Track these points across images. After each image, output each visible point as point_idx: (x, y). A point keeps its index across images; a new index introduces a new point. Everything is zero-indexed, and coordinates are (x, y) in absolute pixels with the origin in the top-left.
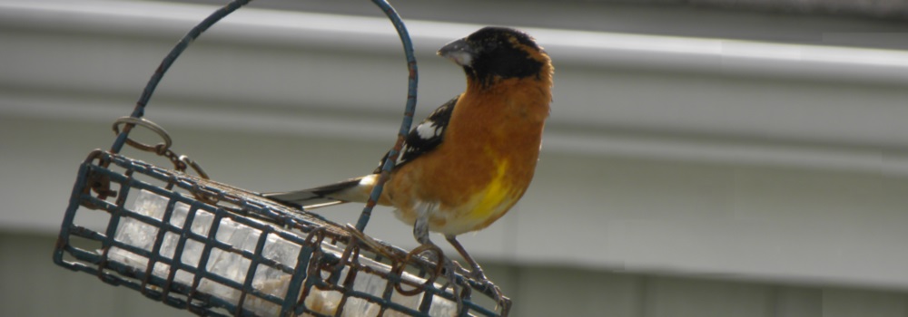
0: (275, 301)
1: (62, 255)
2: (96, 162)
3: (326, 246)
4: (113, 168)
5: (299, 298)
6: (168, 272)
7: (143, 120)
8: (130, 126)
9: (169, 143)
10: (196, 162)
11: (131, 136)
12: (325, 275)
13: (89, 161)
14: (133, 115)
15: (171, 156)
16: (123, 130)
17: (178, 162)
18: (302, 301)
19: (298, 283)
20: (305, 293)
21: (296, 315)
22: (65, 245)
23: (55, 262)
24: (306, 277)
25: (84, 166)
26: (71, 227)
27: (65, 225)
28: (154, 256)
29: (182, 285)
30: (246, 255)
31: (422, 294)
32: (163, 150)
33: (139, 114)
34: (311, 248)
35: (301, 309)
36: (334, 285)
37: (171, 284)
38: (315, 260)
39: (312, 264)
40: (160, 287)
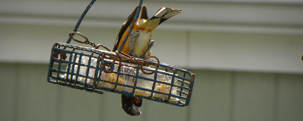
0: (92, 79)
2: (58, 46)
4: (67, 49)
6: (71, 77)
7: (78, 33)
8: (73, 34)
9: (87, 39)
11: (74, 37)
13: (54, 46)
14: (74, 31)
15: (92, 44)
16: (71, 35)
17: (95, 46)
18: (99, 77)
19: (97, 72)
20: (100, 74)
21: (98, 82)
22: (50, 75)
23: (48, 81)
24: (99, 69)
25: (52, 48)
26: (51, 69)
27: (49, 69)
28: (68, 73)
29: (74, 80)
30: (86, 66)
31: (154, 74)
32: (87, 42)
33: (76, 30)
34: (100, 60)
35: (99, 80)
36: (111, 71)
37: (72, 81)
38: (102, 63)
39: (101, 65)
40: (69, 82)
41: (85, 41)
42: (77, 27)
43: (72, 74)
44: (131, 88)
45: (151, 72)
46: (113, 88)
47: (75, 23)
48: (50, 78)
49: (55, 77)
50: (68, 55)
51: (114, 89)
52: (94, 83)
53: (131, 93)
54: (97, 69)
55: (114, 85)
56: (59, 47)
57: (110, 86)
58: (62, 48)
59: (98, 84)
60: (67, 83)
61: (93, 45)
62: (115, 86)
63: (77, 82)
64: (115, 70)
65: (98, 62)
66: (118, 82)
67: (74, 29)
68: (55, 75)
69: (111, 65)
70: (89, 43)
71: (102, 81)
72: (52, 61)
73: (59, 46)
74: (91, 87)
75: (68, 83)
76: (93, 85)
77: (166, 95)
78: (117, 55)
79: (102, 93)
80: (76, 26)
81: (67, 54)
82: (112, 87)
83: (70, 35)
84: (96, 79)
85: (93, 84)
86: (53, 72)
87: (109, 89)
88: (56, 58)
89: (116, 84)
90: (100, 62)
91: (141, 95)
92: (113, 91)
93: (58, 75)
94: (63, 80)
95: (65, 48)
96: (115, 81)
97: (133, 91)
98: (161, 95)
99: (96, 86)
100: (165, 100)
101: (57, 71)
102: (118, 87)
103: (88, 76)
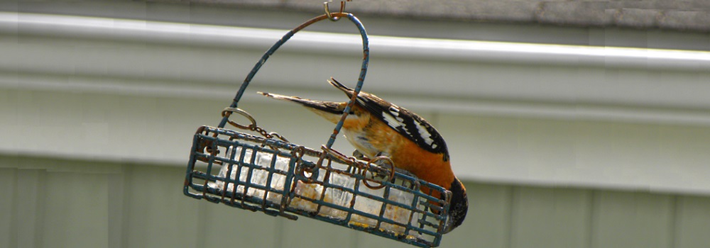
0: (279, 192)
1: (187, 189)
2: (204, 133)
3: (306, 158)
4: (221, 137)
5: (291, 189)
6: (233, 187)
7: (238, 109)
8: (230, 112)
9: (254, 122)
10: (284, 137)
11: (231, 119)
12: (307, 175)
13: (198, 132)
14: (231, 106)
15: (261, 131)
16: (226, 115)
17: (266, 135)
18: (293, 190)
19: (289, 180)
20: (295, 185)
21: (291, 199)
22: (189, 183)
23: (185, 194)
24: (294, 175)
25: (195, 136)
26: (191, 172)
27: (188, 172)
28: (227, 180)
29: (240, 194)
30: (267, 169)
31: (384, 188)
32: (253, 127)
33: (235, 106)
34: (296, 159)
35: (292, 195)
36: (314, 180)
37: (235, 195)
38: (298, 165)
39: (297, 168)
40: (230, 197)
41: (251, 126)
42: (237, 100)
43: (237, 182)
44: (344, 212)
45: (379, 185)
46: (314, 210)
47: (233, 94)
48: (190, 188)
49: (200, 187)
50: (222, 149)
51: (315, 213)
52: (284, 200)
53: (344, 221)
54: (289, 175)
55: (317, 205)
56: (207, 134)
57: (307, 206)
58: (211, 135)
59: (290, 201)
60: (225, 198)
61: (264, 133)
62: (319, 208)
63: (245, 197)
64: (321, 178)
65: (291, 164)
66: (324, 200)
67: (232, 101)
68: (198, 183)
69: (314, 169)
70: (256, 129)
71: (298, 196)
72: (194, 157)
73: (208, 131)
74: (276, 206)
75: (229, 200)
76: (282, 204)
77: (400, 227)
78: (325, 152)
79: (295, 218)
80: (236, 97)
81: (218, 147)
82: (312, 208)
83: (223, 114)
84: (288, 192)
85: (282, 202)
86: (193, 179)
87: (306, 212)
88: (201, 154)
89: (321, 202)
90: (296, 164)
91: (359, 224)
92: (313, 215)
93: (206, 185)
94: (216, 192)
95: (216, 135)
96: (318, 198)
97: (347, 218)
98: (393, 226)
99: (286, 205)
100: (399, 235)
101: (204, 176)
102: (323, 208)
103: (270, 187)
